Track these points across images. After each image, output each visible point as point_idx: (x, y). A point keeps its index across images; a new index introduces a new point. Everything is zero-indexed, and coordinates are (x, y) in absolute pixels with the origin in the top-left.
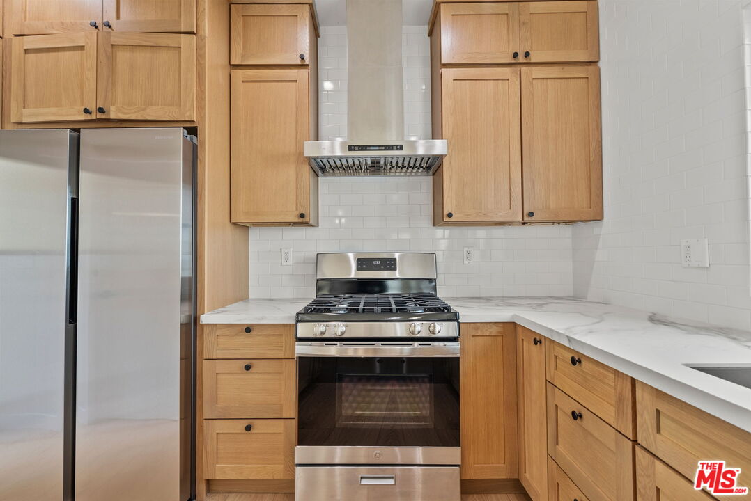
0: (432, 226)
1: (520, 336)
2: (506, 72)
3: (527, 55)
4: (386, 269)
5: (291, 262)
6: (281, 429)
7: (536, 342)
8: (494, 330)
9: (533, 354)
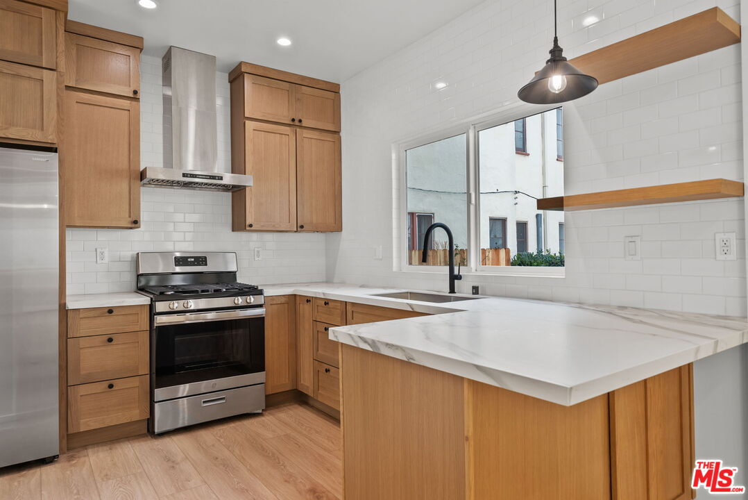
0: (231, 231)
1: (298, 302)
2: (287, 130)
3: (300, 121)
4: (199, 265)
5: (106, 260)
6: (137, 384)
7: (308, 301)
8: (283, 300)
9: (305, 309)
